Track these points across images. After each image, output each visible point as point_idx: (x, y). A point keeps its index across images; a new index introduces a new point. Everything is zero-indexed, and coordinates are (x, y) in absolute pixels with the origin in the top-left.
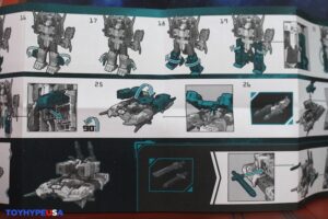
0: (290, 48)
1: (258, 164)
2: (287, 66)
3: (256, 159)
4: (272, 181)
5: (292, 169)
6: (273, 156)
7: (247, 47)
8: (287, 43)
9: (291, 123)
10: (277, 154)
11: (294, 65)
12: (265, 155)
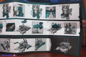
0: (15, 11)
1: (6, 42)
2: (14, 16)
3: (6, 41)
4: (9, 47)
5: (14, 44)
6: (10, 40)
7: (5, 12)
8: (14, 10)
9: (14, 31)
10: (11, 39)
11: (15, 16)
12: (8, 39)
